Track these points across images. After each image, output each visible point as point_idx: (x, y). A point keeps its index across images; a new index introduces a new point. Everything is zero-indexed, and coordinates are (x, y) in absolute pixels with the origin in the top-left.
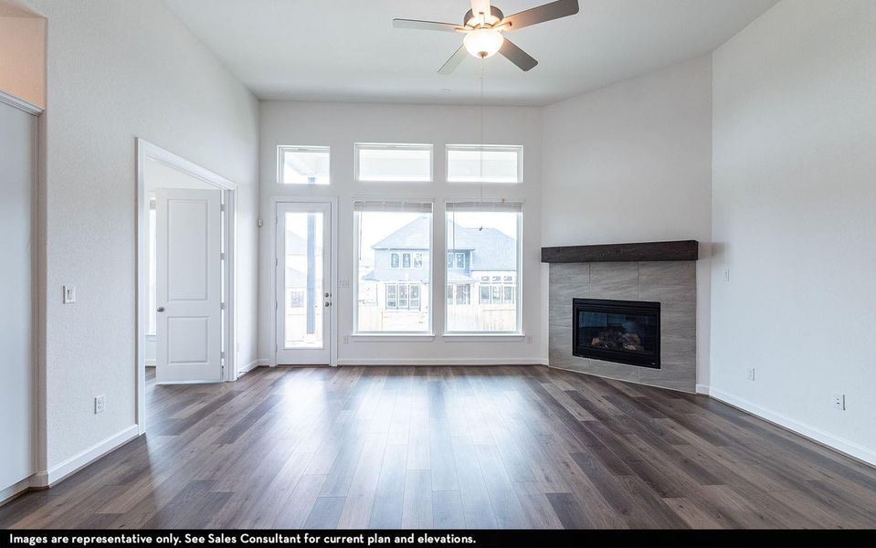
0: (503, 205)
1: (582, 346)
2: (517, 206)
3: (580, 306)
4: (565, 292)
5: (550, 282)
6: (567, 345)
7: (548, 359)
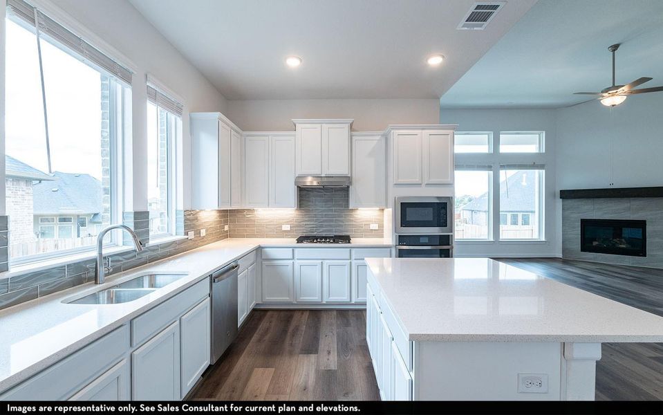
0: (534, 166)
1: (586, 246)
2: (541, 167)
3: (585, 224)
4: (576, 215)
5: (563, 209)
6: (577, 245)
7: (561, 255)
